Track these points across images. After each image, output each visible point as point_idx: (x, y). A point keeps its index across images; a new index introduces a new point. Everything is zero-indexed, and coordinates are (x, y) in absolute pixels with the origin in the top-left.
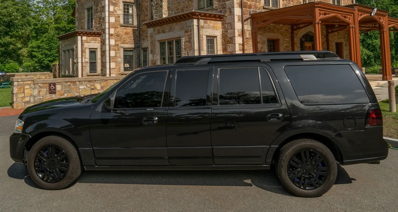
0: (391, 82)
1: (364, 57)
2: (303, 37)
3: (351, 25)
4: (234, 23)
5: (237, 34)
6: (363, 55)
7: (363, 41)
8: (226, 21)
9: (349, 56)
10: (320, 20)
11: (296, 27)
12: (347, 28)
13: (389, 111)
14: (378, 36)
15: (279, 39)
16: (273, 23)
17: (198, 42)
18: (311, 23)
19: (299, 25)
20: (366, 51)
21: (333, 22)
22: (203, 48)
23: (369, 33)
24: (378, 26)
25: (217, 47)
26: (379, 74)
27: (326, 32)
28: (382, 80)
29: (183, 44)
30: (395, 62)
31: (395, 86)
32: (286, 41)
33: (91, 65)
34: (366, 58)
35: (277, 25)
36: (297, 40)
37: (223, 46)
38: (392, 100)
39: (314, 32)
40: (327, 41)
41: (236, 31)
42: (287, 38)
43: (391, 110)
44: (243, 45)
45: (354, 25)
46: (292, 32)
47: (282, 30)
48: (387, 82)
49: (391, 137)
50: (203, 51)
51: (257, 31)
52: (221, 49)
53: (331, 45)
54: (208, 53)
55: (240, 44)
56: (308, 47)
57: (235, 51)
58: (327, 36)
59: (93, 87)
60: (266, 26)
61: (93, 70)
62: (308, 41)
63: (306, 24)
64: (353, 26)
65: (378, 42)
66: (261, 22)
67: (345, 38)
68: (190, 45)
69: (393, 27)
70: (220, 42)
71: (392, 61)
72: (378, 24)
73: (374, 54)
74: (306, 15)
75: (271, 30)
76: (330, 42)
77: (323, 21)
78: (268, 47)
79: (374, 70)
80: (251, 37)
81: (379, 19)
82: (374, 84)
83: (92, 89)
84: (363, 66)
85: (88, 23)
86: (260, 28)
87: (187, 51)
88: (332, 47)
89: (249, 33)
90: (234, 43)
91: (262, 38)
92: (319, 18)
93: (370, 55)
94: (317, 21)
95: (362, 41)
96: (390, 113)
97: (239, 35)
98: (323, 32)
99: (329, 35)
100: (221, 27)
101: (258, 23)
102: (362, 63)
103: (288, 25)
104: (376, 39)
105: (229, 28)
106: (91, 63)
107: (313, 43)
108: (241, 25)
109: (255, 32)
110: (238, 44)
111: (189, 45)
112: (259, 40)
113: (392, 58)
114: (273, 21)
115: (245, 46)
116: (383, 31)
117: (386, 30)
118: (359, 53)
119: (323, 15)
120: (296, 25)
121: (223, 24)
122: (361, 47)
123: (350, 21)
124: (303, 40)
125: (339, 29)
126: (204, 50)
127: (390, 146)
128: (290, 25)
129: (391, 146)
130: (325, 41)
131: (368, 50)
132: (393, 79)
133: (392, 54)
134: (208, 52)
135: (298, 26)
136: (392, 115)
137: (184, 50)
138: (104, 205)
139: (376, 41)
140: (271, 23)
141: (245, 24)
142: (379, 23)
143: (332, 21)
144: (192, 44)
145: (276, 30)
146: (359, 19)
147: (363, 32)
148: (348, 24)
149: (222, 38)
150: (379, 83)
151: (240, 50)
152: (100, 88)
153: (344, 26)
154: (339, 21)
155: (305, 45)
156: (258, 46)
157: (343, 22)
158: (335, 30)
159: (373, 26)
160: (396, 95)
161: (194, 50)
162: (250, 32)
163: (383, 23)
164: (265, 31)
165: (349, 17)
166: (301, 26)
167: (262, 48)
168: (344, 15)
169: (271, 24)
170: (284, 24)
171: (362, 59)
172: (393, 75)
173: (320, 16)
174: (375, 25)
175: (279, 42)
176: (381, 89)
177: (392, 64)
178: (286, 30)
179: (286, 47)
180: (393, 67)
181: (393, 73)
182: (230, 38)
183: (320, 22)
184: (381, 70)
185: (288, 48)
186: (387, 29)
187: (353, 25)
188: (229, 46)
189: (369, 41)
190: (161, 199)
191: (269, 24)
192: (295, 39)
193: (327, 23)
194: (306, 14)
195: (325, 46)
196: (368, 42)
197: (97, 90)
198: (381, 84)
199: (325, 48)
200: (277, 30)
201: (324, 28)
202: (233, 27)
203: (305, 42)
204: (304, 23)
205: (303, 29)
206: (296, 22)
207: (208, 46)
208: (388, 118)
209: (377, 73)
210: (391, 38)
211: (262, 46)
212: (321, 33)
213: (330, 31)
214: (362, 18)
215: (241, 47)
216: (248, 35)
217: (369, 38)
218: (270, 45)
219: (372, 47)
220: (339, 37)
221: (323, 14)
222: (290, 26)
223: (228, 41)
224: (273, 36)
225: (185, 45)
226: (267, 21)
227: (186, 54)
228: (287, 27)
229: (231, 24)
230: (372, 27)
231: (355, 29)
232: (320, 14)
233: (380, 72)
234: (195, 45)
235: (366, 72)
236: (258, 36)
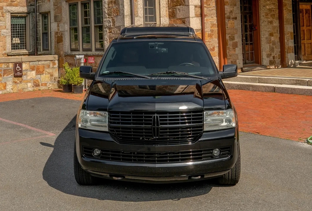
17: (129, 3)
22: (138, 12)
25: (160, 11)
29: (107, 6)
32: (269, 0)
36: (287, 0)
37: (169, 9)
44: (201, 7)
50: (138, 18)
52: (167, 13)
54: (146, 21)
55: (196, 6)
56: (304, 11)
57: (189, 17)
62: (304, 1)
68: (117, 8)
70: (165, 3)
78: (241, 10)
87: (112, 18)
90: (187, 4)
110: (193, 7)
111: (115, 8)
115: (205, 9)
126: (140, 15)
134: (146, 19)
137: (108, 16)
144: (121, 6)
151: (196, 16)
155: (301, 7)
156: (226, 9)
161: (124, 16)
167: (231, 12)
175: (258, 2)
179: (270, 10)
185: (273, 13)
188: (179, 9)
203: (300, 3)
207: (146, 9)
211: (232, 9)
215: (199, 10)
218: (245, 6)
223: (178, 1)
225: (109, 7)
227: (110, 21)
234: (125, 7)
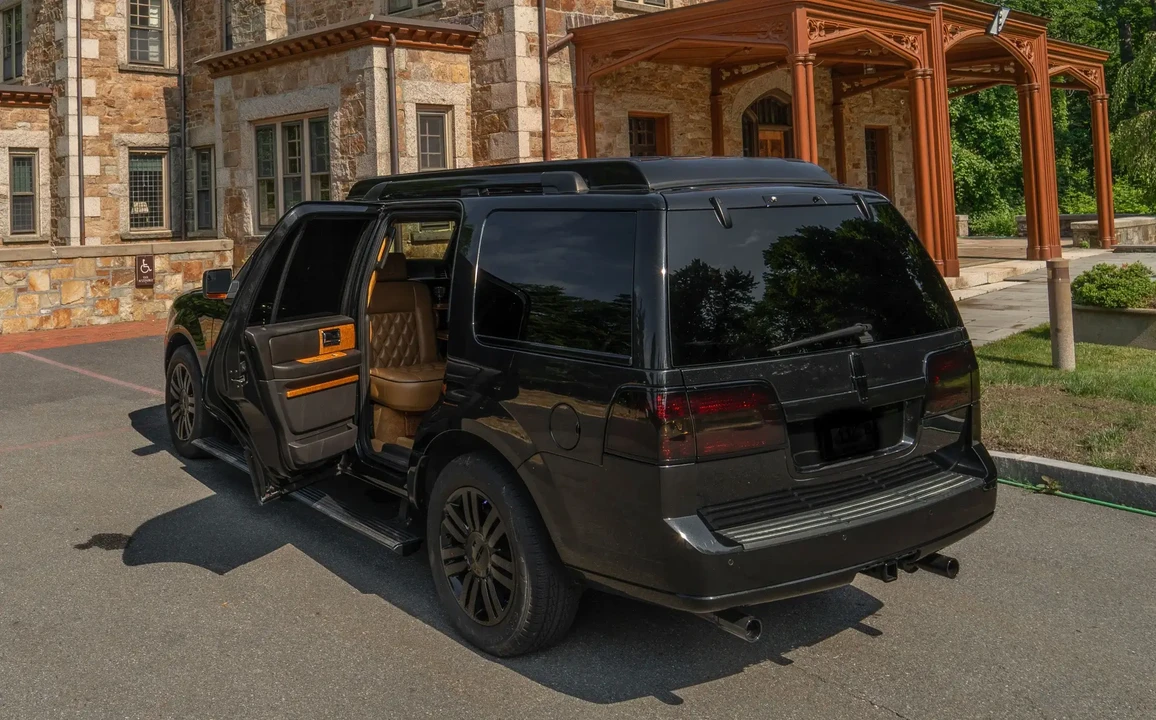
0: (1057, 266)
1: (964, 180)
2: (753, 107)
3: (918, 68)
4: (514, 61)
5: (522, 97)
6: (959, 170)
7: (960, 125)
8: (484, 54)
9: (912, 174)
10: (811, 50)
11: (728, 74)
12: (904, 77)
13: (1050, 367)
14: (1014, 104)
15: (667, 117)
16: (649, 59)
17: (387, 127)
18: (782, 60)
19: (738, 65)
20: (970, 157)
21: (857, 56)
22: (405, 145)
23: (982, 93)
24: (1012, 70)
25: (454, 145)
26: (1018, 236)
27: (831, 92)
28: (1027, 259)
29: (338, 133)
30: (1072, 194)
31: (1072, 280)
32: (692, 121)
33: (18, 207)
34: (971, 180)
35: (662, 66)
36: (732, 120)
37: (474, 139)
38: (1060, 328)
39: (790, 92)
40: (838, 123)
41: (521, 88)
42: (698, 112)
43: (1056, 364)
44: (545, 135)
45: (931, 66)
46: (715, 94)
47: (680, 86)
48: (1043, 264)
49: (1056, 455)
50: (406, 159)
51: (595, 88)
52: (469, 150)
53: (850, 138)
54: (425, 165)
55: (532, 134)
56: (769, 147)
57: (518, 157)
58: (836, 106)
59: (22, 284)
60: (624, 70)
61: (24, 222)
62: (770, 123)
63: (763, 65)
64: (925, 71)
65: (1010, 125)
66: (607, 56)
67: (897, 114)
68: (361, 138)
69: (1065, 74)
70: (465, 126)
71: (1061, 193)
72: (1012, 64)
73: (1000, 168)
74: (764, 32)
75: (643, 85)
76: (847, 127)
77: (821, 51)
78: (631, 142)
79: (999, 225)
80: (572, 107)
81: (1015, 45)
82: (997, 271)
83: (21, 290)
84: (960, 210)
85: (5, 59)
86: (605, 77)
87: (349, 158)
88: (853, 145)
89: (565, 96)
90: (512, 127)
91: (612, 113)
92: (810, 42)
93: (986, 172)
94: (802, 52)
95: (956, 124)
96: (1056, 372)
97: (531, 103)
98: (822, 93)
99: (843, 100)
100: (468, 74)
101: (595, 61)
102: (957, 199)
103: (702, 65)
104: (1005, 115)
105: (496, 78)
106: (16, 200)
107: (787, 129)
108: (538, 66)
109: (586, 92)
110: (527, 134)
111: (356, 136)
112: (599, 118)
113: (1061, 180)
114: (647, 55)
115: (553, 140)
116: (1031, 89)
117: (1040, 83)
118: (948, 163)
119: (823, 33)
120: (730, 67)
121: (474, 64)
122: (955, 145)
123: (917, 52)
124: (754, 118)
125: (875, 81)
126: (410, 152)
127: (1056, 489)
128: (707, 66)
129: (1057, 486)
130: (827, 124)
131: (977, 154)
132: (1066, 255)
133: (1060, 168)
134: (423, 160)
135: (736, 72)
136: (1062, 379)
137: (340, 155)
138: (61, 694)
139: (1008, 122)
140: (643, 60)
141: (553, 64)
142: (1015, 61)
143: (853, 52)
144: (369, 133)
145: (657, 86)
146: (947, 46)
147: (960, 93)
148: (910, 64)
149: (473, 111)
150: (1015, 269)
151: (534, 154)
152: (47, 288)
153: (896, 71)
154: (877, 53)
155: (761, 136)
156: (598, 140)
157: (892, 55)
158: (864, 83)
159: (997, 69)
160: (1074, 310)
161: (375, 154)
162: (571, 91)
163: (1031, 61)
164: (620, 86)
165: (911, 38)
166: (745, 69)
167: (610, 146)
168: (894, 33)
169: (643, 65)
170: (688, 63)
171: (956, 183)
172: (1063, 242)
173: (812, 37)
174: (1002, 65)
175: (668, 124)
176: (1022, 290)
177: (1060, 202)
178: (692, 85)
179: (693, 142)
180: (1063, 211)
181: (1067, 232)
182: (500, 112)
183: (812, 56)
184: (1023, 222)
185: (701, 148)
186: (1042, 82)
187: (927, 68)
188: (496, 141)
189: (982, 123)
190: (259, 671)
191: (636, 64)
192: (726, 117)
193: (837, 60)
194: (762, 29)
195: (828, 141)
196: (979, 127)
197: (35, 292)
198: (1024, 272)
199: (828, 147)
200: (663, 85)
201: (825, 78)
202: (508, 76)
203: (760, 128)
204: (756, 61)
205: (751, 83)
206: (728, 56)
207: (423, 140)
208: (1047, 389)
209: (1008, 235)
210: (1059, 111)
211: (611, 140)
212: (815, 93)
213: (846, 86)
214: (957, 45)
215: (539, 142)
216: (562, 101)
217: (980, 112)
218: (639, 135)
219: (992, 144)
220: (878, 107)
221: (820, 29)
222: (707, 71)
223: (493, 123)
224: (649, 104)
225: (343, 135)
226: (627, 52)
227: (345, 166)
228: (698, 75)
229: (501, 65)
230: (993, 74)
231: (932, 79)
232: (813, 30)
233: (1019, 231)
234: (378, 135)
235: (970, 229)
236: (596, 106)
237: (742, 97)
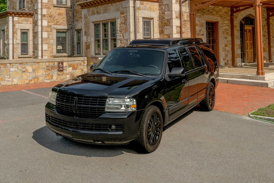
2: (243, 19)
4: (172, 5)
5: (174, 16)
8: (163, 2)
10: (261, 3)
11: (236, 9)
15: (218, 22)
16: (212, 5)
17: (134, 24)
18: (252, 5)
19: (239, 7)
22: (139, 30)
25: (154, 30)
27: (266, 15)
29: (119, 26)
32: (225, 23)
33: (23, 47)
35: (216, 7)
36: (237, 23)
37: (160, 28)
39: (254, 15)
40: (268, 24)
41: (174, 13)
42: (227, 20)
44: (181, 27)
46: (232, 15)
47: (221, 13)
50: (139, 34)
51: (196, 13)
52: (158, 31)
54: (145, 36)
55: (177, 27)
56: (248, 31)
57: (173, 34)
58: (268, 20)
59: (24, 70)
60: (204, 8)
61: (25, 51)
62: (248, 24)
63: (246, 7)
66: (200, 4)
68: (126, 27)
70: (157, 24)
75: (210, 12)
76: (271, 25)
77: (264, 3)
78: (207, 29)
80: (189, 19)
83: (24, 72)
85: (19, 3)
86: (199, 10)
87: (122, 33)
89: (187, 16)
90: (171, 25)
91: (201, 21)
94: (258, 3)
97: (177, 17)
98: (264, 15)
99: (270, 18)
100: (158, 9)
101: (196, 5)
103: (228, 7)
105: (166, 10)
106: (22, 44)
107: (253, 26)
108: (179, 7)
109: (193, 14)
110: (176, 27)
111: (124, 27)
112: (197, 22)
114: (212, 3)
115: (183, 28)
120: (236, 7)
121: (160, 6)
124: (243, 22)
126: (140, 32)
128: (230, 7)
130: (265, 25)
134: (144, 34)
135: (238, 9)
137: (119, 32)
140: (210, 5)
141: (183, 6)
144: (128, 26)
145: (214, 13)
149: (159, 20)
151: (177, 33)
152: (32, 71)
155: (245, 28)
156: (196, 29)
161: (130, 32)
162: (188, 14)
164: (203, 13)
166: (241, 8)
167: (200, 31)
169: (210, 6)
170: (224, 6)
175: (218, 24)
178: (225, 13)
179: (226, 30)
182: (167, 20)
183: (261, 4)
185: (227, 31)
188: (166, 29)
191: (208, 6)
192: (235, 22)
193: (268, 6)
195: (266, 30)
197: (28, 72)
199: (265, 32)
200: (216, 13)
201: (265, 11)
202: (170, 10)
203: (245, 26)
204: (244, 6)
205: (243, 12)
206: (236, 4)
207: (144, 28)
211: (200, 29)
212: (262, 15)
213: (271, 14)
215: (179, 29)
216: (186, 17)
218: (209, 27)
222: (229, 8)
223: (165, 23)
224: (212, 18)
226: (205, 2)
227: (121, 36)
228: (227, 10)
229: (168, 6)
234: (131, 26)
236: (196, 19)
237: (240, 16)
